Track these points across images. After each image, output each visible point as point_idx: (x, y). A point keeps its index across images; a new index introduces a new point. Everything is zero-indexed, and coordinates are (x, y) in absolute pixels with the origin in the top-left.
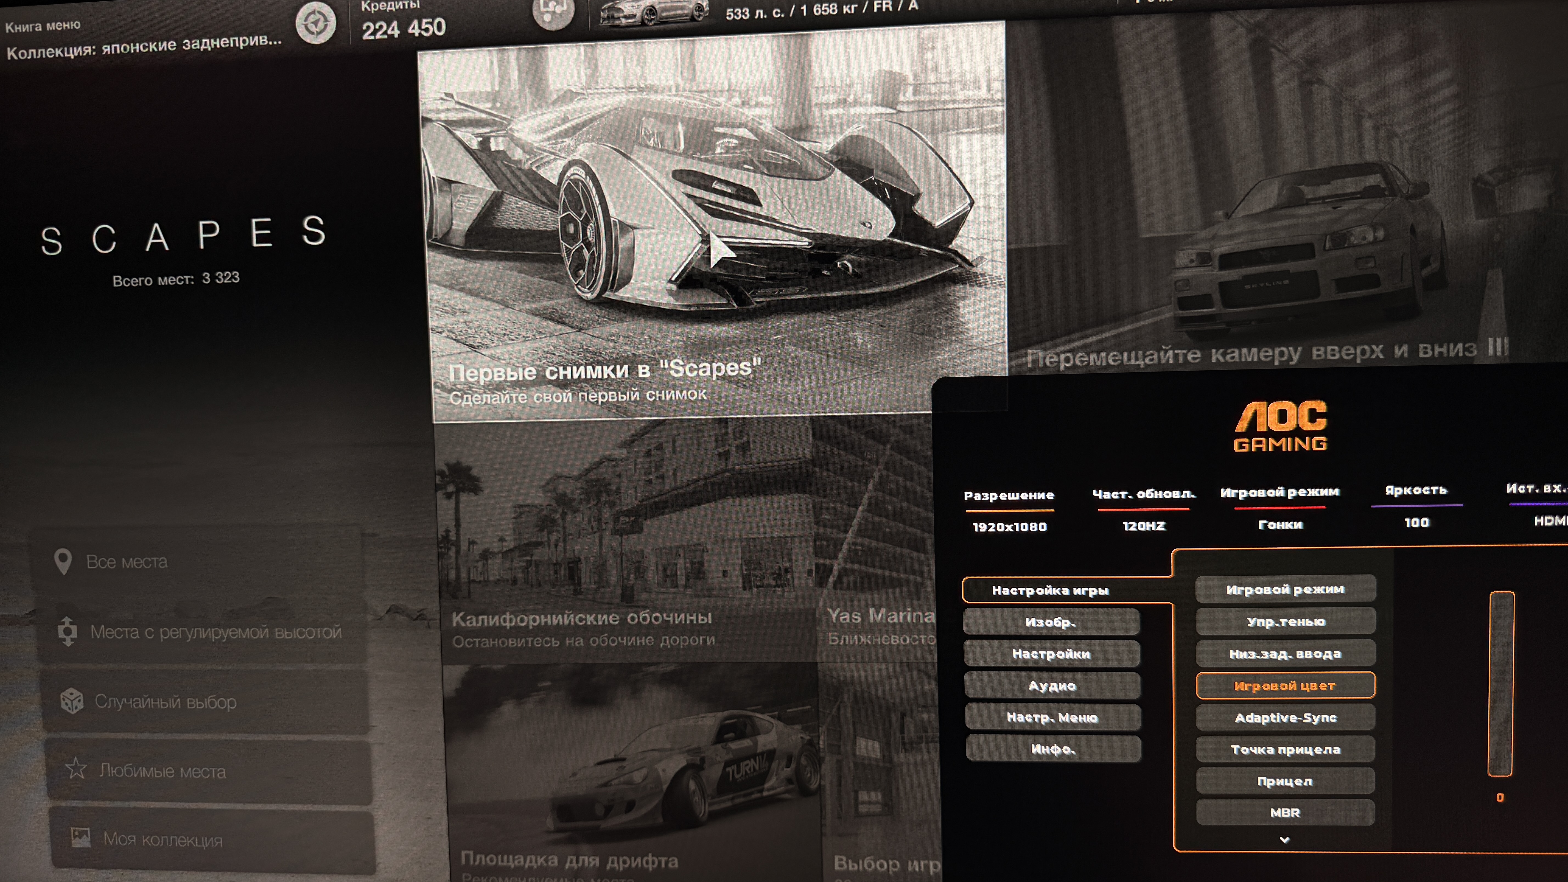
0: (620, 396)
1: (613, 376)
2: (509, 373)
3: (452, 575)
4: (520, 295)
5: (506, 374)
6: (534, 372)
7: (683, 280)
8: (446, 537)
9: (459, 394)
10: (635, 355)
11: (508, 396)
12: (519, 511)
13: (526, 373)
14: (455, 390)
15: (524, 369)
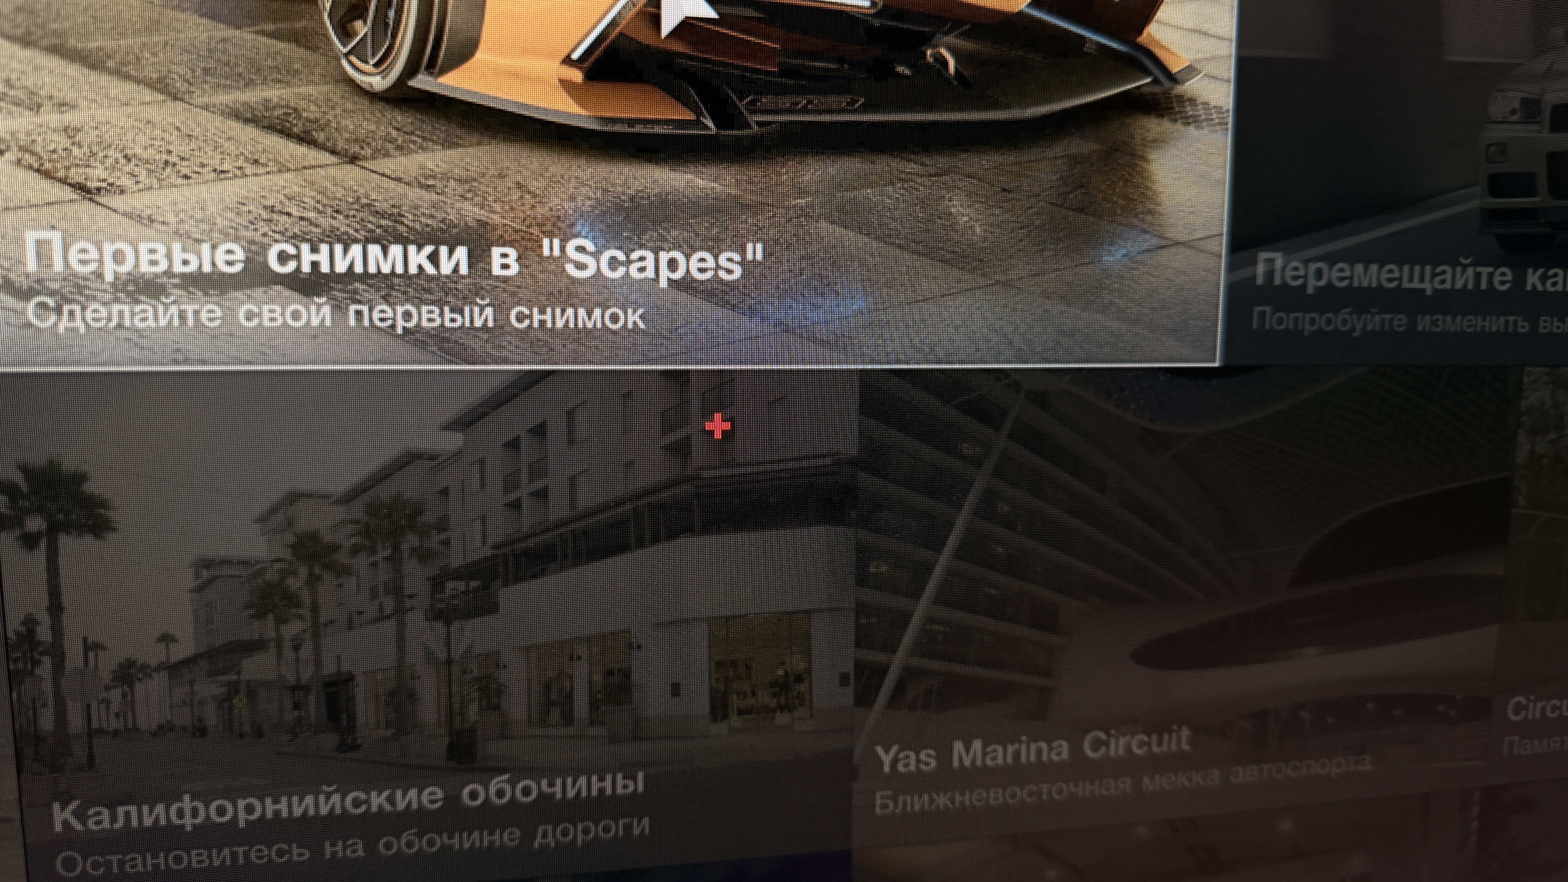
0: (448, 315)
1: (430, 269)
2: (178, 255)
3: (47, 721)
4: (206, 71)
5: (169, 256)
6: (240, 255)
7: (597, 61)
8: (29, 635)
9: (51, 302)
10: (483, 224)
11: (174, 309)
12: (205, 573)
13: (221, 257)
14: (38, 293)
15: (214, 247)
